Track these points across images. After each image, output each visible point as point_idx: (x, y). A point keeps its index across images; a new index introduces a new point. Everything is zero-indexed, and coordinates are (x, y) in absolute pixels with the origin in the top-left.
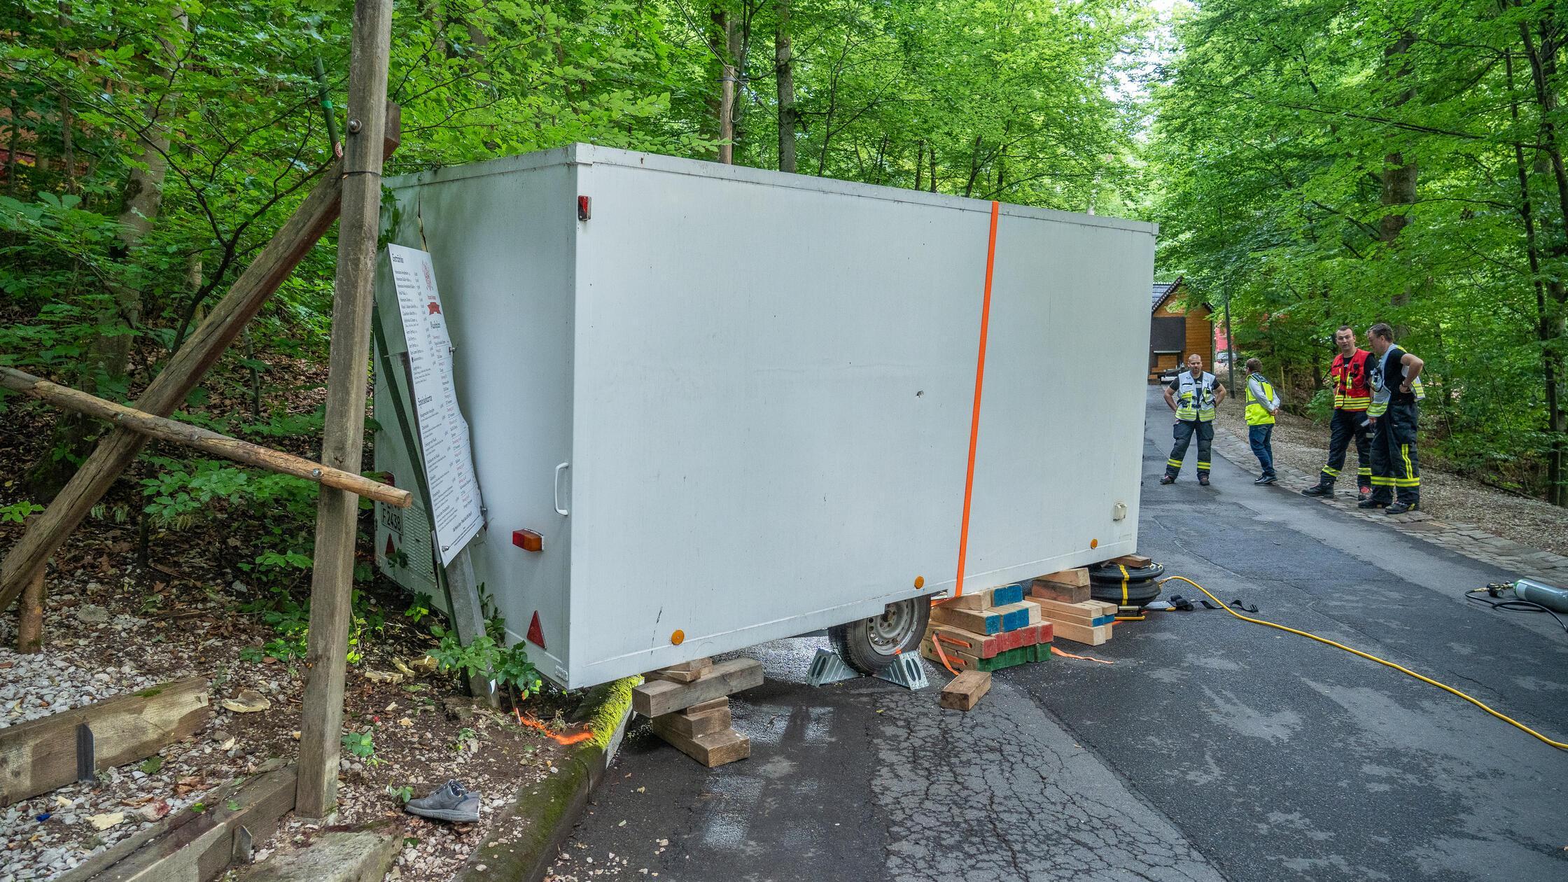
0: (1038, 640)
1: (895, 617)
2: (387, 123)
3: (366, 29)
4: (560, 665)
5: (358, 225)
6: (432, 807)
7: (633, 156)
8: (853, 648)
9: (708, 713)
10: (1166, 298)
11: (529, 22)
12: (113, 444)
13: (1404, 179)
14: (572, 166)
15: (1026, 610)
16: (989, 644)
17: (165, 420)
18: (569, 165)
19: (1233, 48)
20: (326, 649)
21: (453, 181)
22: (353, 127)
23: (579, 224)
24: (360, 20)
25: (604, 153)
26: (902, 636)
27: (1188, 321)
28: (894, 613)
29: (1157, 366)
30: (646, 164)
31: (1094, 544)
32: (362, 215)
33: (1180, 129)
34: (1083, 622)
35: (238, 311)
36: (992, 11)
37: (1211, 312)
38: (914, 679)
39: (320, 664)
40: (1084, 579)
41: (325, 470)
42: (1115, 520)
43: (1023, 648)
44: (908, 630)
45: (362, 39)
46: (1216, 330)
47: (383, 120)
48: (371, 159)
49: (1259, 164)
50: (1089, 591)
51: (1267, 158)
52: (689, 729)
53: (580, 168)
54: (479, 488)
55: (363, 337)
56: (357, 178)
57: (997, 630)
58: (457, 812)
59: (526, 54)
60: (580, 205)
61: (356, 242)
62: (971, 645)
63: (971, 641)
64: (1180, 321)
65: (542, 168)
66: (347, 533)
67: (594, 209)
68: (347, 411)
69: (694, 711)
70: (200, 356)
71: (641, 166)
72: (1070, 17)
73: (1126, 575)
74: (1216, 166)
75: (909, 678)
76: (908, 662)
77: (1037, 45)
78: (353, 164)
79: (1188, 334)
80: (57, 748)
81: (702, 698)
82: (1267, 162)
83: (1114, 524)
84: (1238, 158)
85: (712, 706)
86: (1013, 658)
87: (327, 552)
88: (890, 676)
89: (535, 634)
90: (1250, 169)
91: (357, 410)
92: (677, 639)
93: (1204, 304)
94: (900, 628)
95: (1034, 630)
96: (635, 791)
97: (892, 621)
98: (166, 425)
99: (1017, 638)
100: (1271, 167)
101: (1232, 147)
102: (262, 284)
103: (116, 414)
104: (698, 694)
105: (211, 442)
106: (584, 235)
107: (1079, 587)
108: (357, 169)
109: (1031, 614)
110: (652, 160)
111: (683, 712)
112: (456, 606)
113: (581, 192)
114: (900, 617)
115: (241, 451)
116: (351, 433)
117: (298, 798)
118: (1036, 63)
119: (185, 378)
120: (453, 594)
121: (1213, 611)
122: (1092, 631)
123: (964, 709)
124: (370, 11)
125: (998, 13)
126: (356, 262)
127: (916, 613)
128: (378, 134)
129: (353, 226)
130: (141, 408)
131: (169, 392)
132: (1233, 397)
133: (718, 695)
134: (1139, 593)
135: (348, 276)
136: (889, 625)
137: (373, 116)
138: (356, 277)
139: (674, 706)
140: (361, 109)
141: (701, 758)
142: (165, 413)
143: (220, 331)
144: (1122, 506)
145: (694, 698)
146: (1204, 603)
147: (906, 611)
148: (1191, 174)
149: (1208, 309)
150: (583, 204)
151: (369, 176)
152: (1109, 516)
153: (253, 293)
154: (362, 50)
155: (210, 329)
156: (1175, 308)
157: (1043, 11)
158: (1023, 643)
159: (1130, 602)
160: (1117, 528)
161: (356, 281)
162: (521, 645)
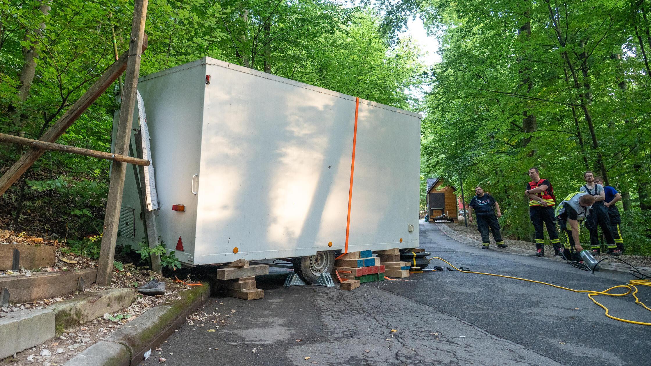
0: (379, 272)
1: (320, 261)
2: (144, 40)
3: (139, 8)
4: (190, 256)
5: (133, 72)
6: (146, 288)
7: (226, 64)
8: (304, 271)
9: (247, 281)
10: (435, 184)
11: (187, 20)
12: (29, 154)
13: (531, 128)
14: (204, 65)
15: (374, 259)
16: (359, 271)
17: (52, 143)
18: (202, 65)
19: (457, 74)
20: (112, 222)
21: (153, 79)
22: (132, 40)
23: (206, 85)
24: (137, 5)
25: (215, 61)
26: (323, 269)
27: (446, 195)
28: (320, 259)
29: (433, 215)
30: (230, 67)
31: (401, 241)
32: (134, 69)
33: (437, 107)
34: (398, 268)
35: (83, 105)
36: (357, 59)
37: (456, 190)
38: (329, 283)
39: (109, 227)
40: (398, 253)
41: (117, 155)
42: (409, 232)
43: (373, 275)
44: (326, 267)
45: (138, 12)
46: (458, 200)
47: (143, 39)
48: (138, 51)
49: (471, 123)
50: (399, 258)
51: (474, 120)
52: (240, 286)
53: (207, 66)
54: (157, 194)
55: (132, 111)
56: (133, 57)
57: (362, 266)
58: (156, 289)
59: (184, 32)
60: (207, 79)
61: (131, 78)
62: (351, 272)
63: (351, 270)
64: (442, 194)
65: (191, 68)
66: (122, 180)
67: (211, 79)
68: (125, 136)
69: (242, 280)
70: (67, 121)
71: (228, 67)
72: (389, 63)
73: (415, 254)
74: (454, 124)
75: (326, 282)
76: (326, 276)
77: (376, 73)
78: (132, 52)
79: (446, 200)
80: (7, 255)
81: (245, 275)
82: (475, 122)
83: (409, 233)
84: (462, 120)
85: (249, 279)
86: (369, 278)
87: (114, 186)
88: (319, 284)
89: (180, 247)
90: (467, 125)
91: (128, 136)
92: (236, 251)
93: (452, 187)
94: (323, 265)
95: (377, 267)
96: (219, 304)
97: (319, 262)
98: (53, 144)
99: (370, 270)
100: (476, 124)
101: (459, 116)
102: (93, 95)
103: (32, 142)
104: (243, 273)
105: (71, 149)
106: (207, 89)
107: (395, 255)
108: (134, 54)
109: (375, 261)
110: (233, 66)
111: (237, 280)
112: (149, 234)
113: (207, 74)
114: (322, 261)
115: (83, 151)
116: (126, 144)
117: (97, 278)
118: (375, 81)
119: (60, 129)
120: (148, 229)
121: (451, 271)
122: (401, 272)
123: (349, 290)
124: (141, 2)
125: (359, 60)
126: (131, 85)
127: (329, 260)
128: (141, 43)
129: (131, 73)
130: (42, 140)
131: (53, 135)
132: (467, 226)
133: (251, 275)
134: (420, 262)
135: (128, 90)
136: (318, 264)
137: (140, 36)
138: (131, 90)
139: (234, 277)
140: (136, 34)
141: (244, 297)
142: (52, 141)
143: (75, 112)
144: (412, 226)
145: (241, 274)
146: (448, 268)
147: (325, 258)
148: (443, 128)
149: (454, 189)
150: (208, 78)
151: (137, 56)
152: (407, 230)
153: (89, 99)
154: (137, 15)
155: (71, 112)
156: (439, 189)
157: (378, 60)
158: (373, 272)
159: (417, 265)
160: (410, 235)
161: (131, 91)
162: (173, 253)
